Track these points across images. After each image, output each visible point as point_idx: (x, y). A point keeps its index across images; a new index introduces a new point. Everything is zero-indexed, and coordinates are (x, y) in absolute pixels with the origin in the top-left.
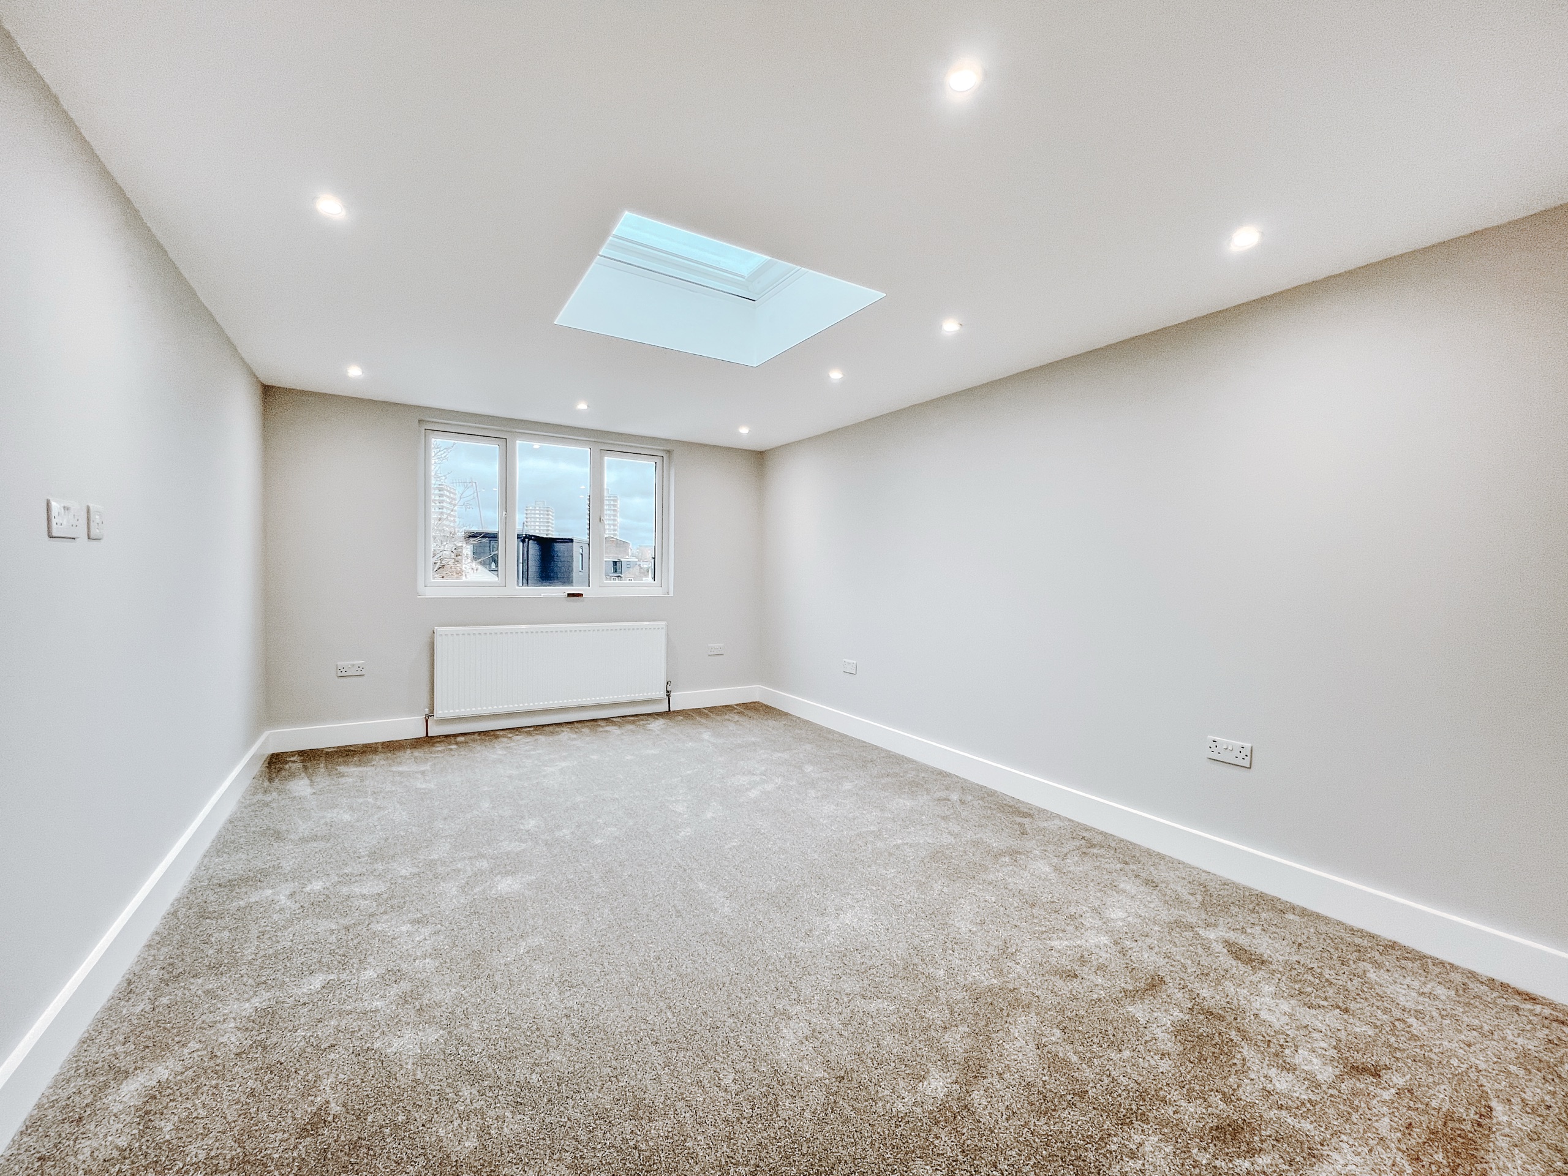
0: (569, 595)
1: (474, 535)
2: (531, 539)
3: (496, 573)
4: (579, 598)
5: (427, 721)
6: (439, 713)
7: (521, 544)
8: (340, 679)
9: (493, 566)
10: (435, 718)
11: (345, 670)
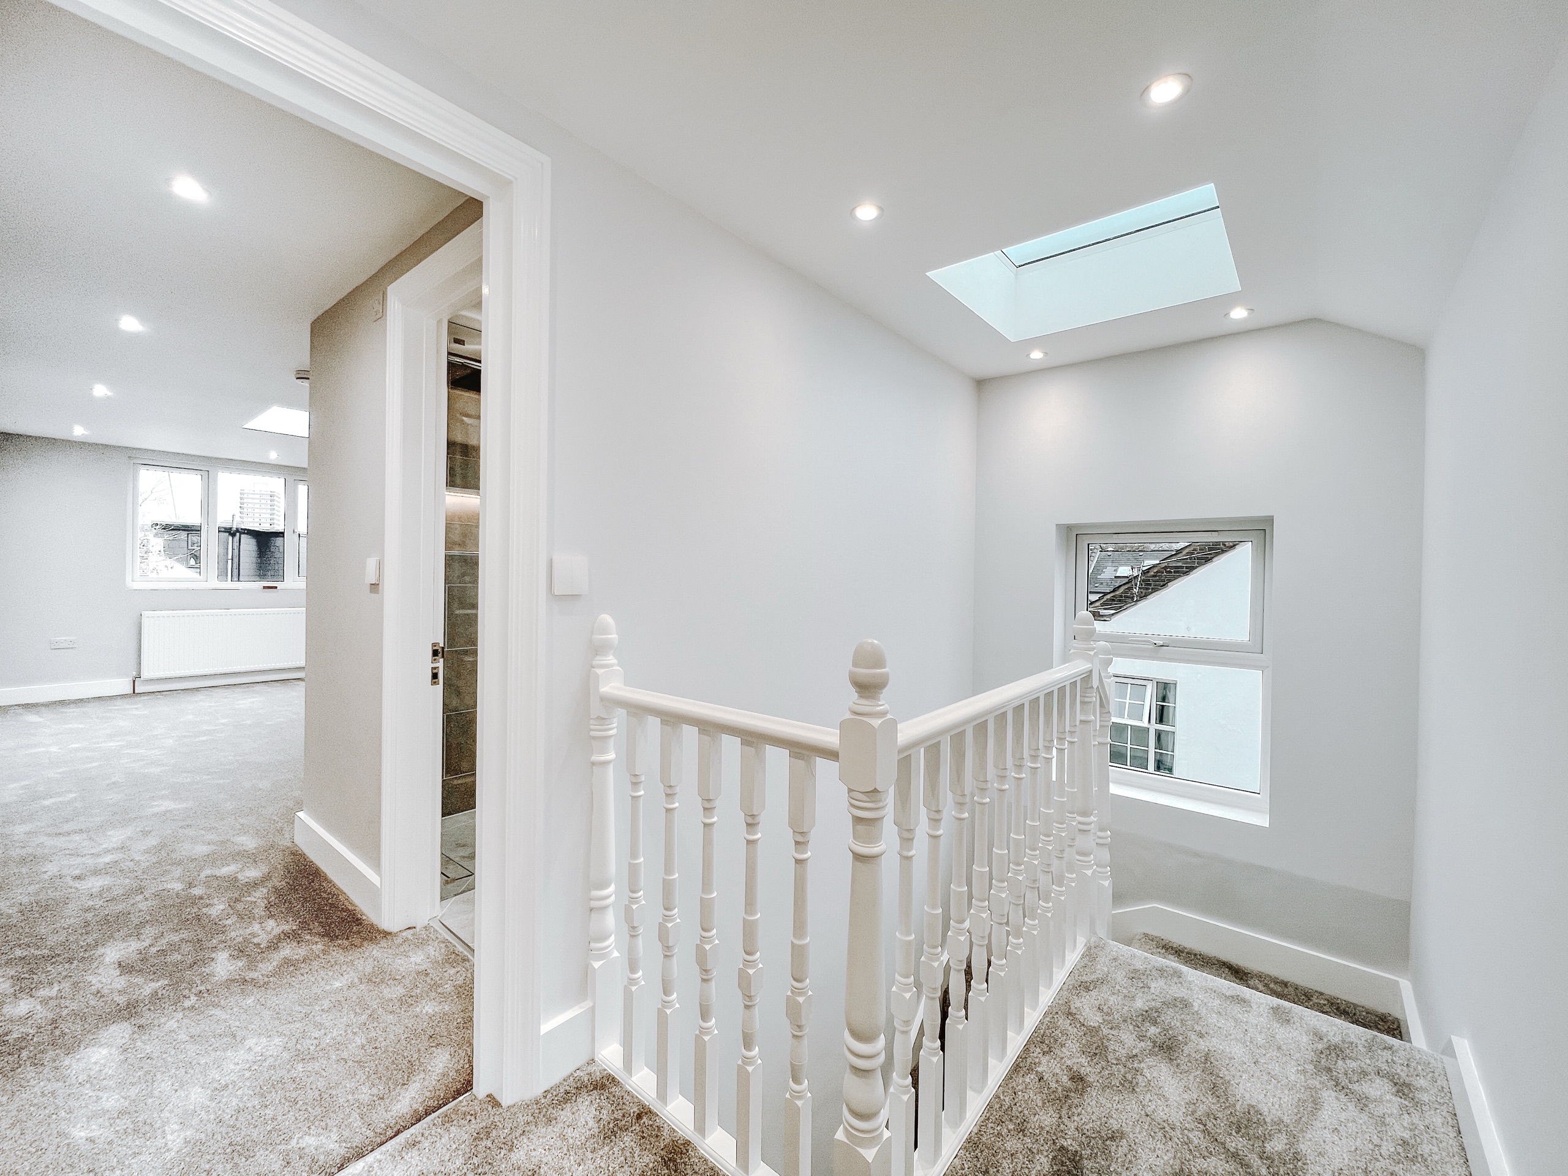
0: (264, 587)
1: (166, 527)
2: (244, 533)
3: (198, 570)
4: (275, 590)
5: (134, 681)
6: (145, 675)
7: (230, 538)
8: (53, 651)
9: (192, 562)
10: (142, 678)
11: (58, 644)
